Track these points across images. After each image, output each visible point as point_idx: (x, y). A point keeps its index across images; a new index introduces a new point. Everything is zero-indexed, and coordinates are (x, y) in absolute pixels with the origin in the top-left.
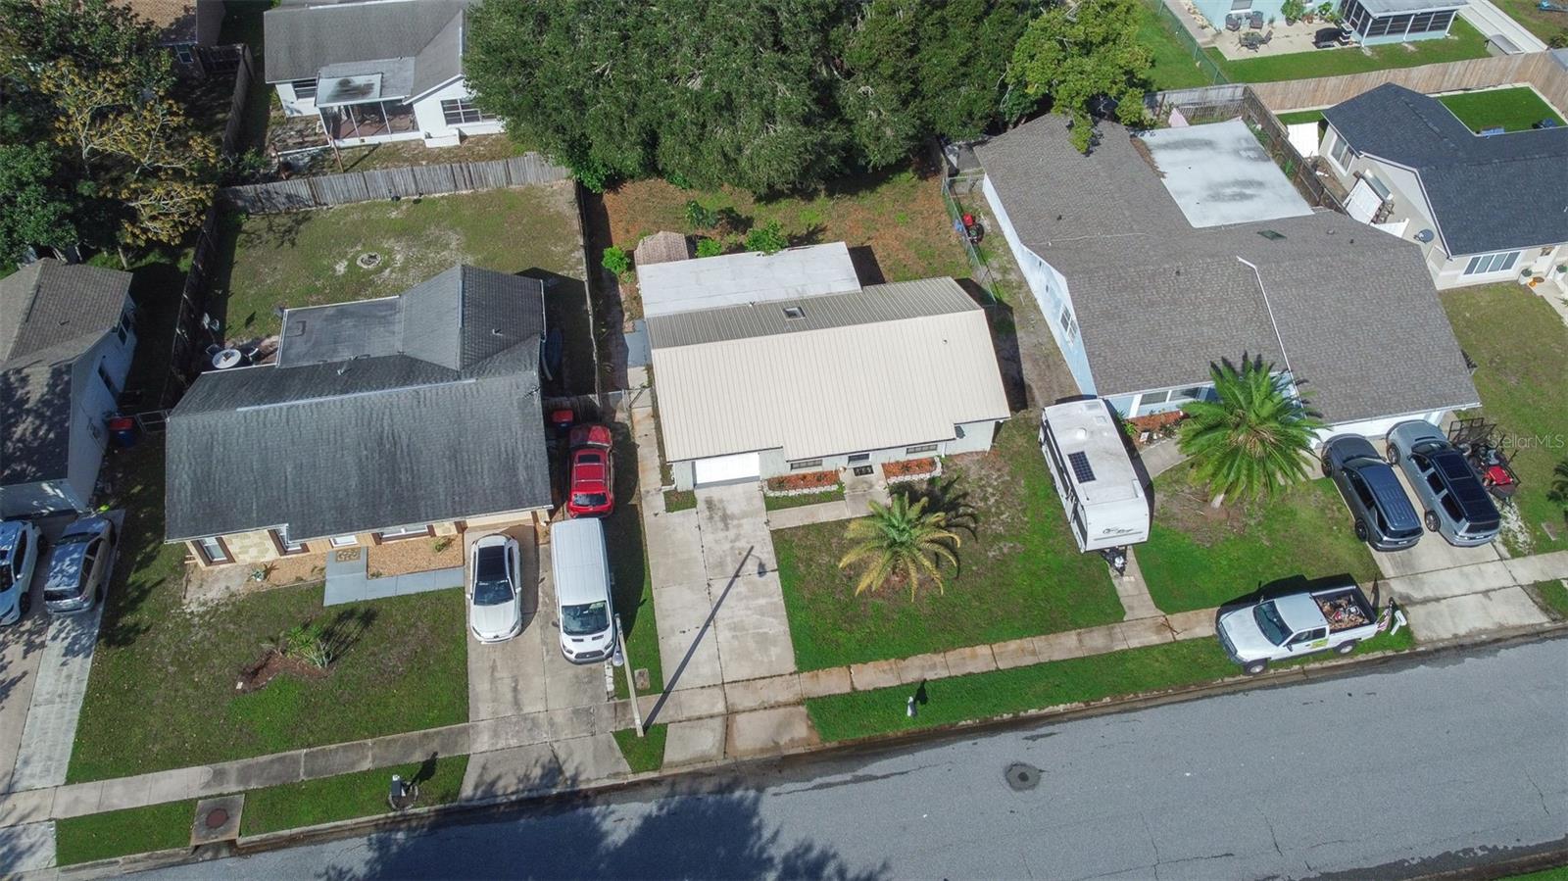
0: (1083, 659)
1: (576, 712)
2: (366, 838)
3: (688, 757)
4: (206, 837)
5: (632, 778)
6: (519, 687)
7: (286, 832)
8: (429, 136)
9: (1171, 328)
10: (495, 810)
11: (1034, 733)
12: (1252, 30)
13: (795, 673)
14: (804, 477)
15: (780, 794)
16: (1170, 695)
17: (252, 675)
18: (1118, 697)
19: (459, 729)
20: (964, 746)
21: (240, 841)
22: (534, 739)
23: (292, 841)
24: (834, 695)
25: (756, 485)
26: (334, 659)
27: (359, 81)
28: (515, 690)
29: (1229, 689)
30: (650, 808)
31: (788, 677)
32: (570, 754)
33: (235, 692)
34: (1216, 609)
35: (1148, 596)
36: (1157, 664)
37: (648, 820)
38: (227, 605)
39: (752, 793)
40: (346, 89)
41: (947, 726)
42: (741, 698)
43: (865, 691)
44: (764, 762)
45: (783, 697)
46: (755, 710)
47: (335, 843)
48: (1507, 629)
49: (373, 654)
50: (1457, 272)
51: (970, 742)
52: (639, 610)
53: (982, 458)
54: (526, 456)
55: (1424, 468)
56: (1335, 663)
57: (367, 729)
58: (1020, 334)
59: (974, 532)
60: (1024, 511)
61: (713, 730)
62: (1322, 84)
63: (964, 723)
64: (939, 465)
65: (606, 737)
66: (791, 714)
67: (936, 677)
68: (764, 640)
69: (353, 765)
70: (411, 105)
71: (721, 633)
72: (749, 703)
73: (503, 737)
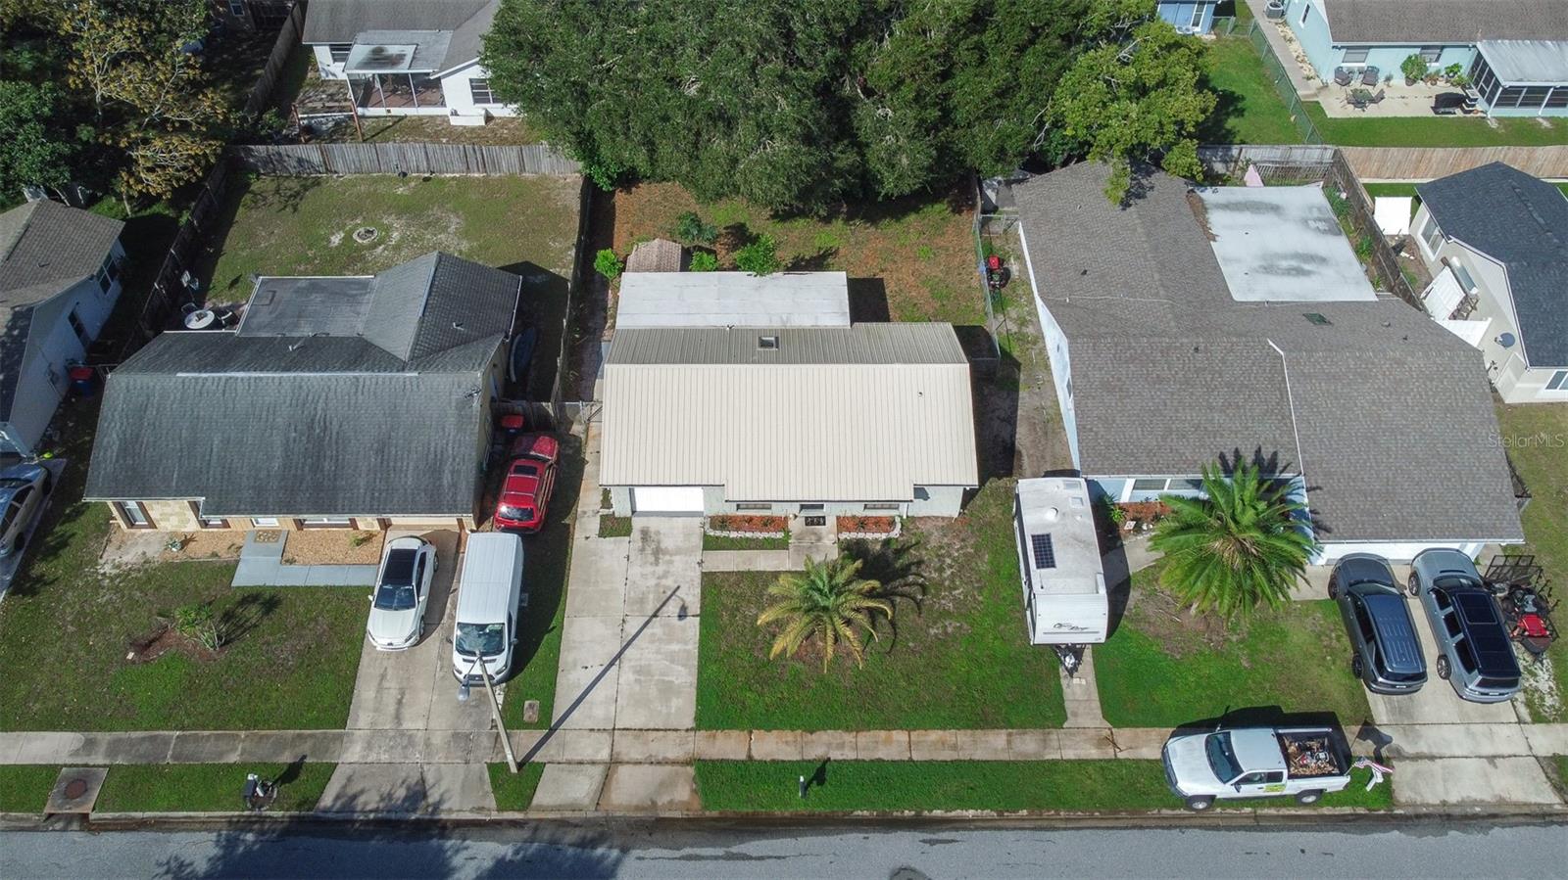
0: (1007, 763)
1: (456, 736)
2: (215, 834)
3: (558, 803)
4: (60, 807)
5: (495, 816)
6: (404, 701)
7: (139, 815)
8: (455, 113)
9: (1177, 411)
10: (349, 826)
11: (935, 837)
12: (1364, 87)
13: (692, 729)
14: (751, 519)
15: (643, 858)
16: (1097, 818)
17: (144, 647)
18: (1037, 812)
19: (334, 734)
20: (853, 839)
21: (93, 816)
22: (406, 757)
23: (142, 825)
24: (727, 761)
25: (698, 521)
26: (227, 643)
27: (393, 50)
28: (400, 702)
29: (1165, 823)
30: (506, 850)
31: (683, 733)
32: (438, 781)
33: (125, 662)
34: (1171, 730)
35: (1096, 704)
36: (1089, 782)
37: (501, 865)
38: (139, 571)
39: (615, 853)
40: (378, 58)
41: (840, 814)
42: (629, 748)
43: (760, 761)
44: (636, 822)
45: (671, 755)
46: (641, 763)
47: (184, 834)
48: (1507, 804)
49: (268, 643)
50: (1538, 385)
51: (862, 835)
52: (546, 637)
53: (948, 525)
54: (454, 460)
55: (1443, 604)
56: (1293, 812)
57: (242, 720)
58: (1023, 394)
59: (919, 604)
60: (980, 589)
61: (592, 778)
62: (1428, 155)
63: (859, 813)
64: (899, 526)
65: (479, 768)
66: (677, 774)
67: (841, 758)
68: (667, 690)
69: (221, 755)
70: (439, 79)
71: (626, 675)
72: (636, 755)
73: (376, 750)
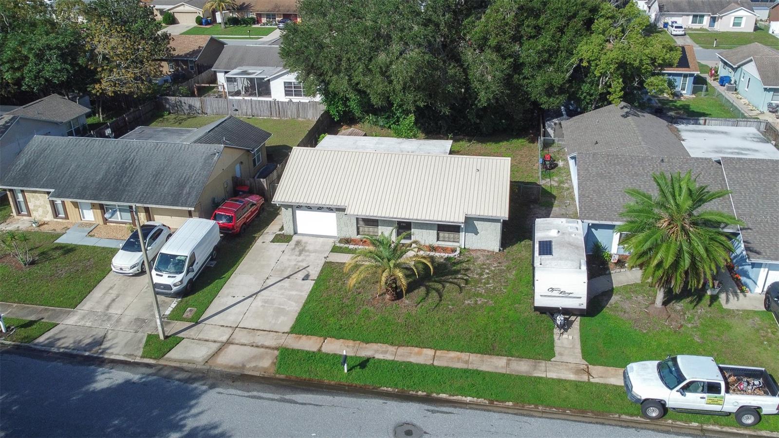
0: (503, 374)
1: (137, 319)
3: (182, 358)
5: (138, 360)
6: (117, 300)
10: (46, 354)
11: (436, 409)
13: (286, 333)
14: (365, 242)
18: (520, 405)
19: (66, 311)
20: (375, 402)
22: (101, 326)
24: (303, 350)
25: (332, 240)
27: (251, 71)
28: (114, 300)
29: (623, 424)
30: (134, 376)
31: (280, 334)
32: (113, 338)
35: (578, 350)
37: (128, 383)
40: (243, 73)
41: (371, 387)
42: (241, 337)
43: (325, 353)
45: (267, 344)
46: (245, 345)
49: (56, 267)
51: (381, 401)
52: (216, 281)
53: (491, 255)
57: (19, 299)
59: (461, 288)
60: (506, 286)
61: (209, 348)
63: (385, 388)
64: (458, 252)
65: (143, 336)
66: (266, 353)
67: (382, 358)
68: (280, 312)
70: (269, 81)
71: (258, 302)
72: (243, 341)
73: (85, 320)
